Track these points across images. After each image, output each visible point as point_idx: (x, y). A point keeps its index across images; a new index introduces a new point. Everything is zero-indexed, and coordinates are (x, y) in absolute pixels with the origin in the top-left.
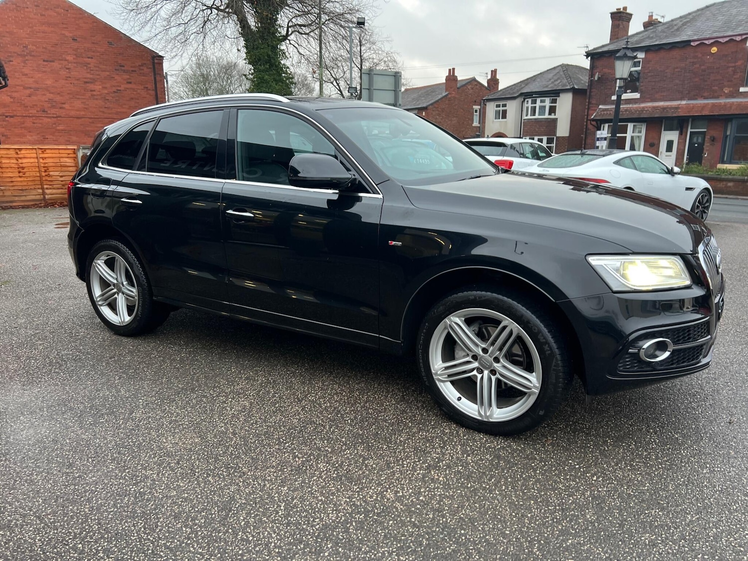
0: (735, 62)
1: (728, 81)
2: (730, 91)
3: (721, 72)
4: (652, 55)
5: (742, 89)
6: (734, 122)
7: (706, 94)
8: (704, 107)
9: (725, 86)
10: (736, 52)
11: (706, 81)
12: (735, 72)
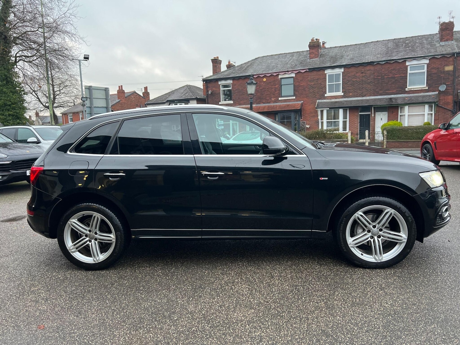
0: (275, 86)
1: (273, 95)
2: (275, 100)
3: (269, 90)
4: (236, 82)
5: (280, 99)
6: (279, 114)
7: (264, 101)
8: (264, 107)
9: (272, 97)
10: (275, 81)
11: (263, 95)
12: (275, 91)
